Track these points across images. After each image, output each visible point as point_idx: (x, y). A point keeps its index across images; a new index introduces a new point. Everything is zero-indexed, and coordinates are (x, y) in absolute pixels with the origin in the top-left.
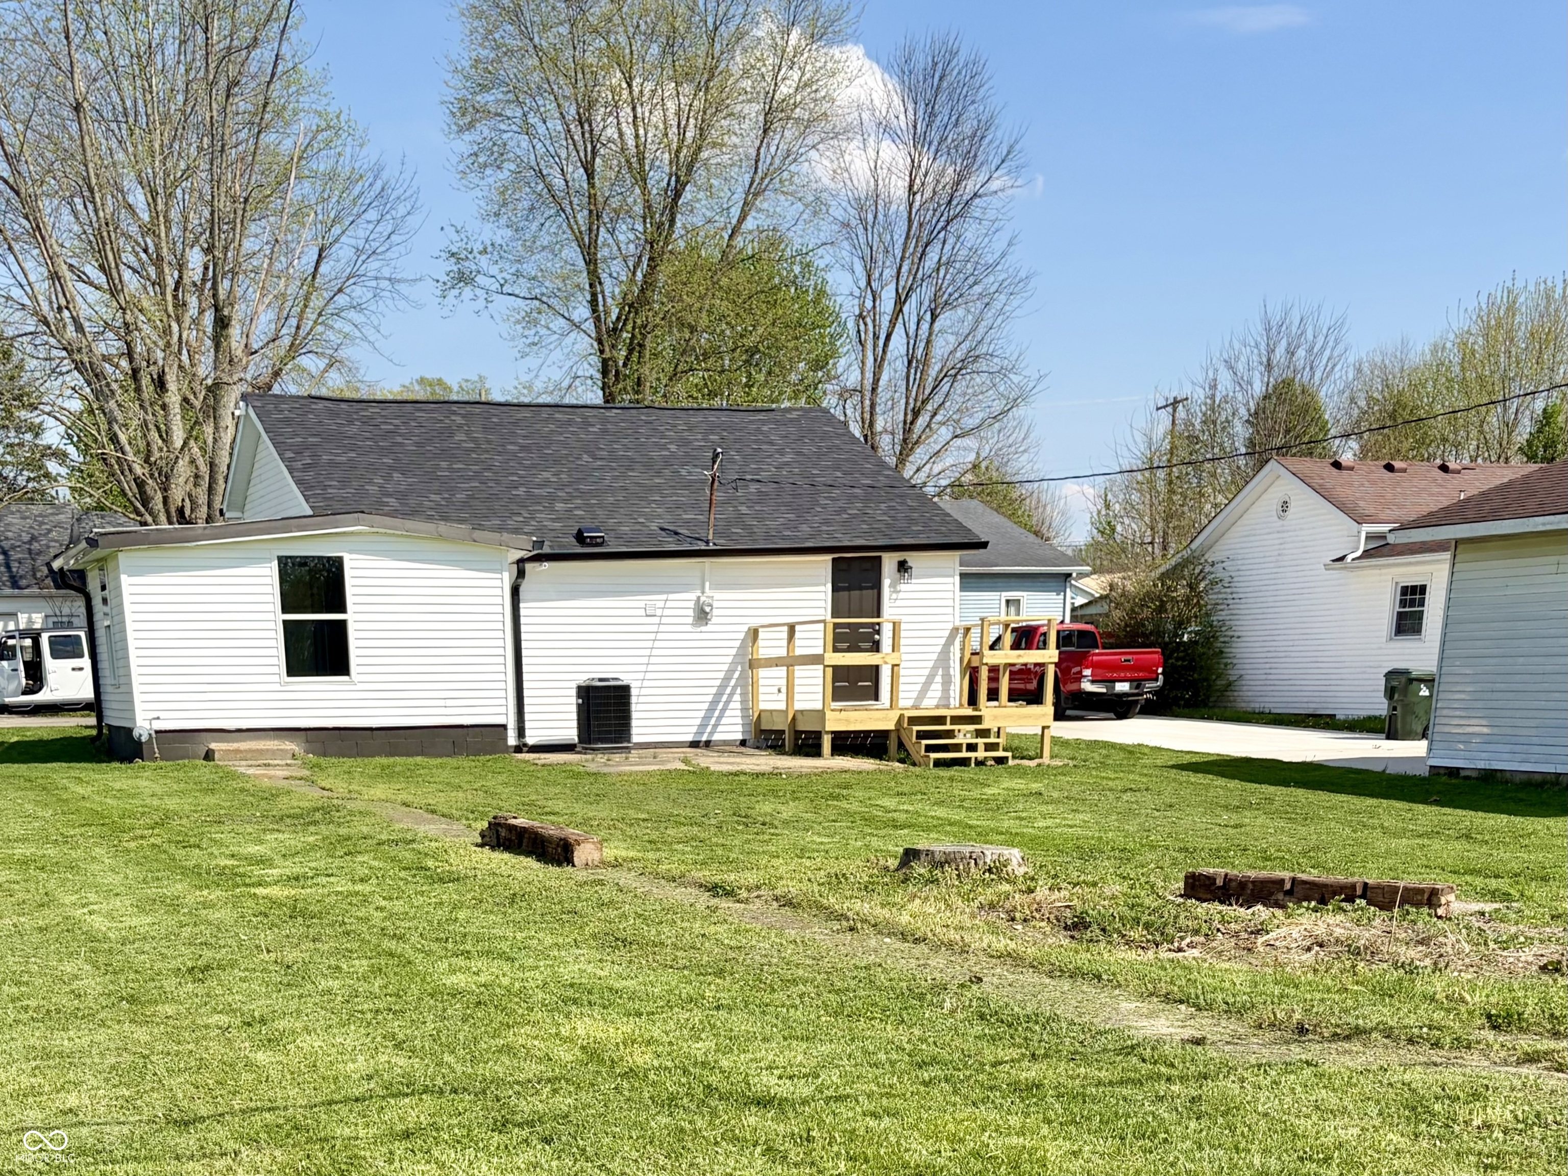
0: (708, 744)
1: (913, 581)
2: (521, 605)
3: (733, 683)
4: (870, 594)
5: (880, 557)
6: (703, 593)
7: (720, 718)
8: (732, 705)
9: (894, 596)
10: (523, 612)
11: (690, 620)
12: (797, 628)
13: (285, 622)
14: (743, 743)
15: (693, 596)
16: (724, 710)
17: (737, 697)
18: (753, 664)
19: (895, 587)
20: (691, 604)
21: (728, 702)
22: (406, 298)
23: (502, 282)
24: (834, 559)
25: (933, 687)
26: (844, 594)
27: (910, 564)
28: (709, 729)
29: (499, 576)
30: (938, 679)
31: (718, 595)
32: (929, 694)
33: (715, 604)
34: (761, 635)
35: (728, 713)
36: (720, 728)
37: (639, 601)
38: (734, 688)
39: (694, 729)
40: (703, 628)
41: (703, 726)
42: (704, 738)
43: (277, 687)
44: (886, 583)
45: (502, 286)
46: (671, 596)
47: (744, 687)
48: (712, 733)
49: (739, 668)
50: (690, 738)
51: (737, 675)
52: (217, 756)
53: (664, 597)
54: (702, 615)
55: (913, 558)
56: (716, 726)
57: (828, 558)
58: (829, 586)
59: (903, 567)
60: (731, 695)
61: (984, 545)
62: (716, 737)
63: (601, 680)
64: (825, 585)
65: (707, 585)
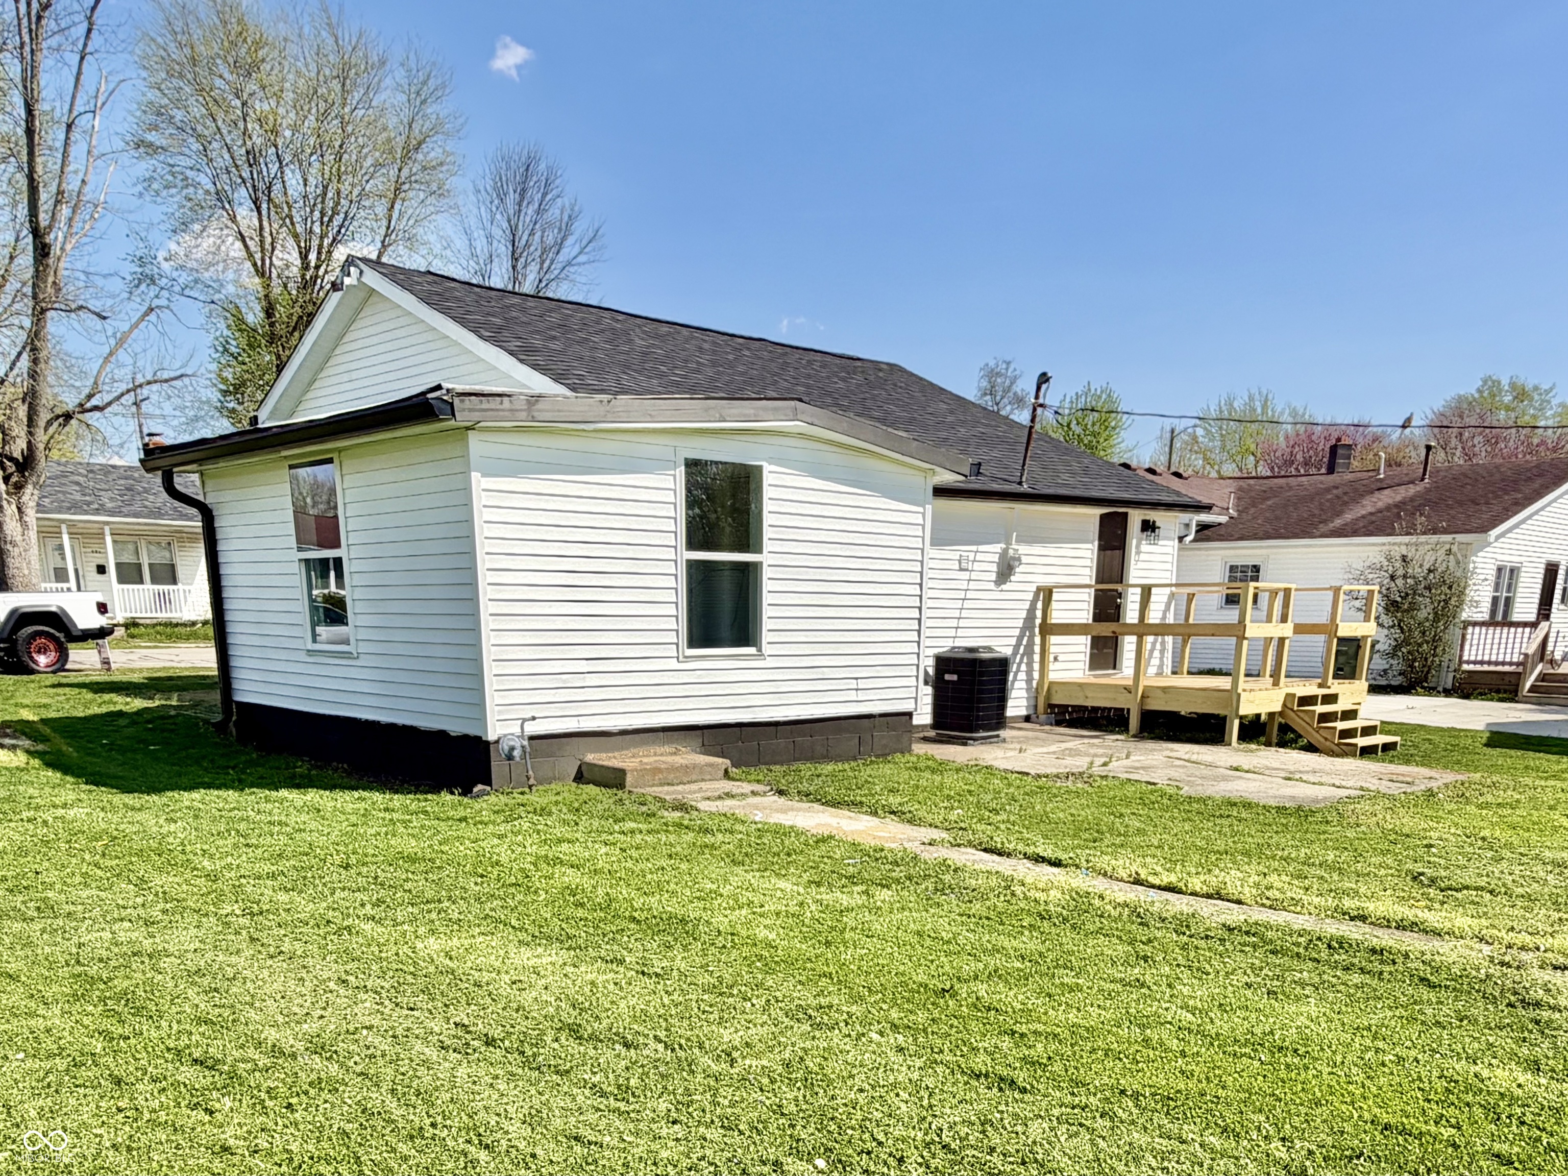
1: (1161, 543)
3: (1021, 650)
4: (1118, 553)
5: (1126, 514)
8: (1019, 676)
11: (993, 576)
12: (1154, 590)
13: (691, 564)
14: (1027, 719)
15: (998, 548)
17: (1023, 667)
18: (1047, 629)
19: (1138, 548)
20: (996, 558)
26: (1109, 552)
27: (1157, 524)
29: (921, 509)
33: (1020, 559)
34: (1055, 596)
35: (1016, 685)
37: (958, 552)
40: (1005, 587)
43: (673, 664)
44: (1133, 543)
46: (982, 548)
49: (1028, 633)
52: (629, 779)
53: (974, 548)
54: (1006, 570)
55: (1157, 516)
57: (1099, 512)
58: (1096, 544)
59: (1149, 526)
60: (1020, 664)
64: (1092, 542)
65: (1015, 535)
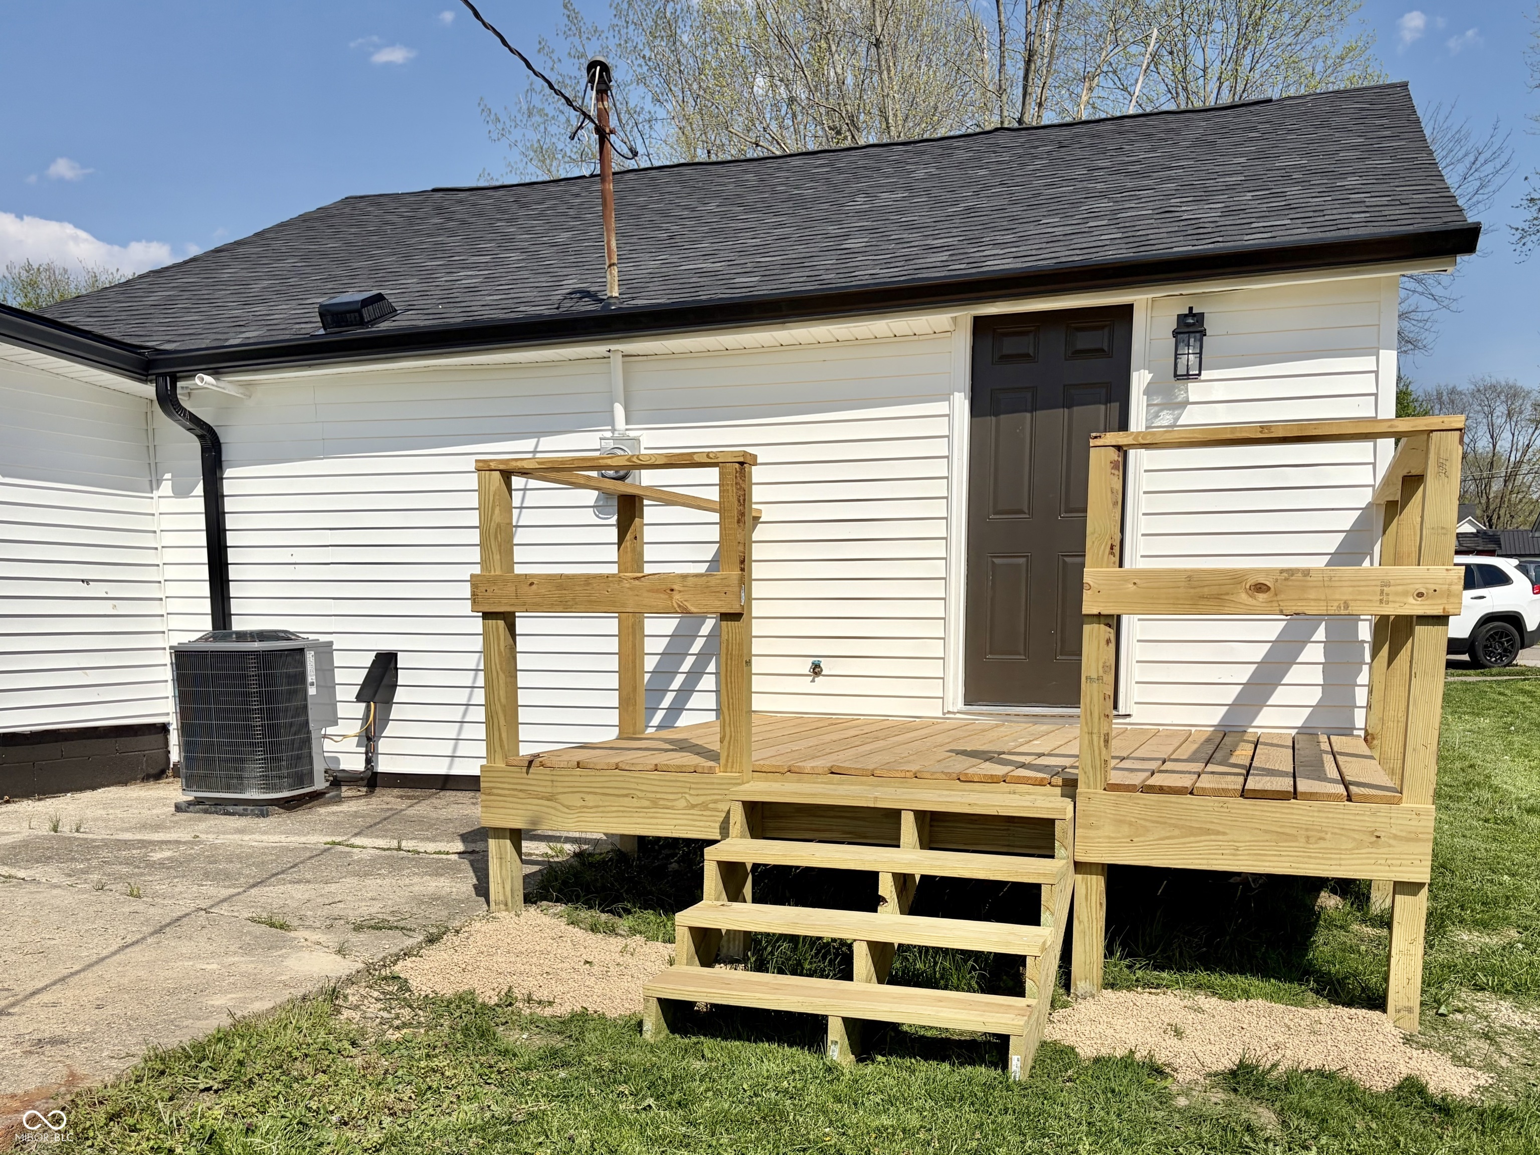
2: (228, 473)
3: (698, 645)
6: (612, 430)
8: (695, 701)
9: (1165, 417)
10: (228, 488)
16: (676, 710)
17: (708, 682)
21: (686, 692)
24: (979, 324)
25: (1294, 675)
30: (1314, 652)
32: (1279, 696)
38: (703, 657)
44: (1140, 379)
47: (723, 659)
58: (961, 403)
60: (695, 674)
64: (946, 397)
65: (619, 411)
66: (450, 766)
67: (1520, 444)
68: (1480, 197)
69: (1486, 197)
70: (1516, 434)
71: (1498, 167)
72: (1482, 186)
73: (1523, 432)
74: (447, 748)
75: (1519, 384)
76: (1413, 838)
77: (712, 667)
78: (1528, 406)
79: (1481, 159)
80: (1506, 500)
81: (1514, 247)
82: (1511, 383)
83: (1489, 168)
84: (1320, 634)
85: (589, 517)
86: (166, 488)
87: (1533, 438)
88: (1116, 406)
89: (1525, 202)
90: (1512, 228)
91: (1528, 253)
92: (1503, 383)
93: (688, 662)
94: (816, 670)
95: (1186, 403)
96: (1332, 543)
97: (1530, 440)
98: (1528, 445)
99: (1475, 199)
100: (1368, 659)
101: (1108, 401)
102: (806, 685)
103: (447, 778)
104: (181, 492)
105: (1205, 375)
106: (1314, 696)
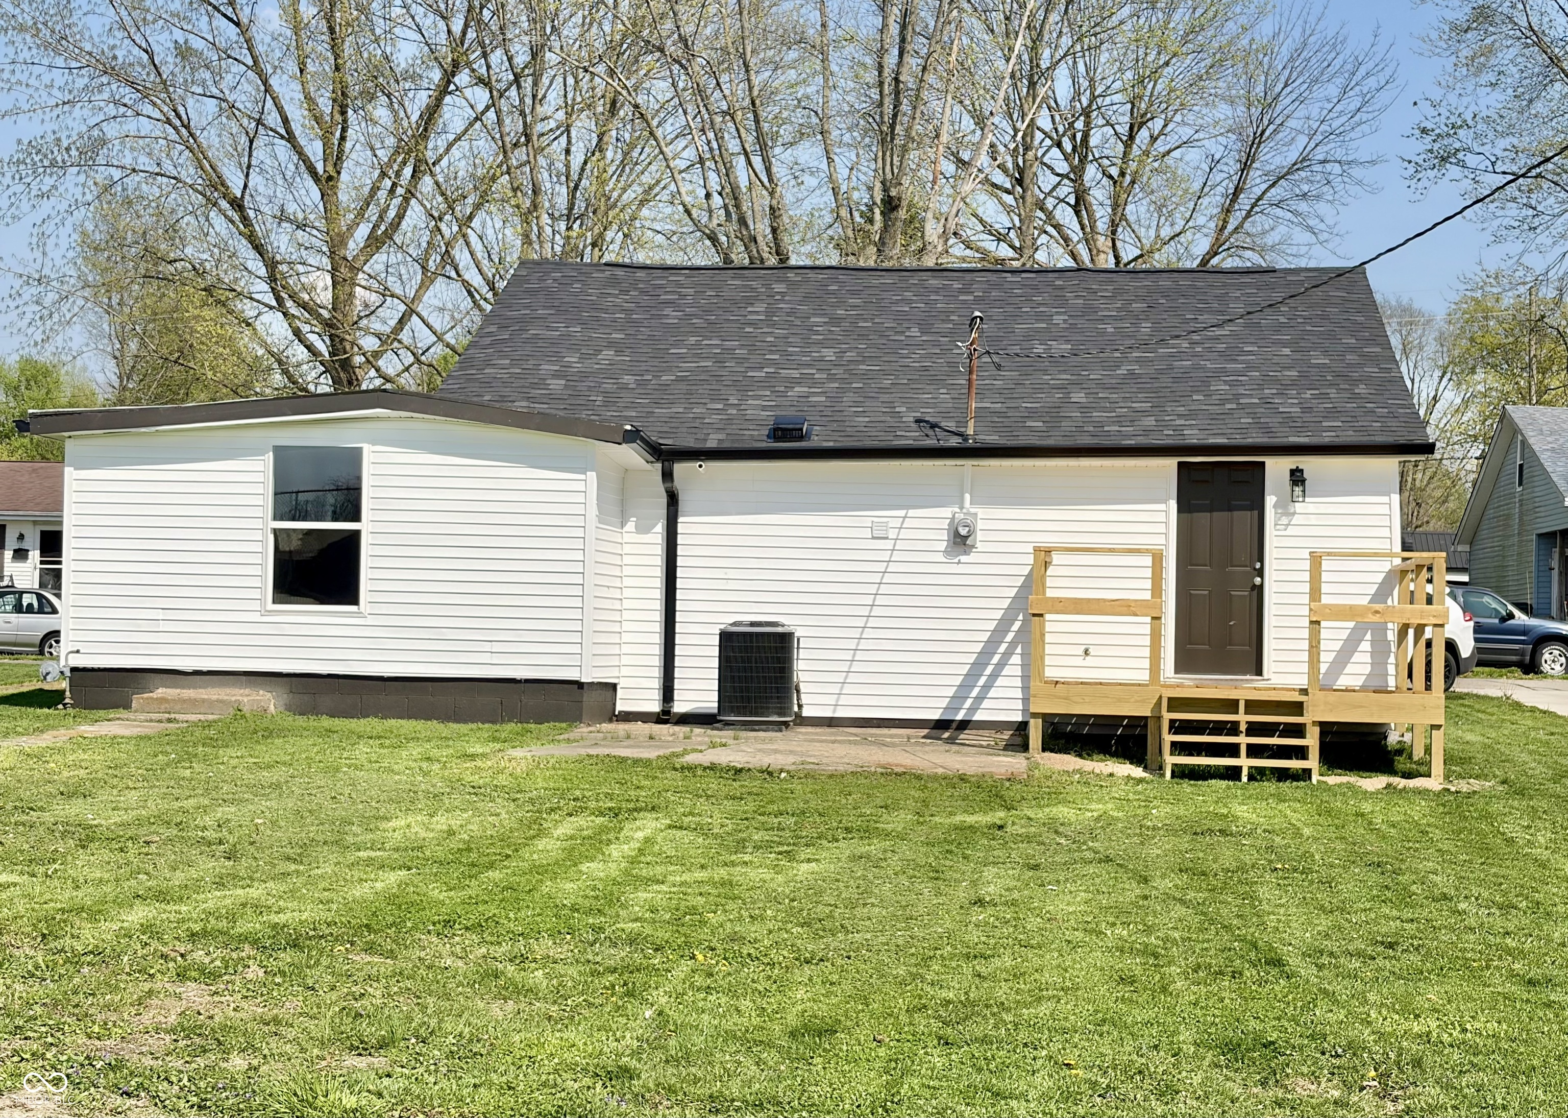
0: (964, 725)
1: (1314, 499)
2: (680, 520)
3: (1010, 637)
4: (1246, 516)
5: (1263, 463)
6: (961, 508)
7: (987, 687)
8: (1006, 671)
9: (1284, 520)
10: (680, 528)
11: (943, 546)
13: (275, 531)
14: (1022, 726)
15: (945, 512)
16: (994, 676)
17: (1016, 659)
19: (1285, 507)
20: (943, 524)
21: (1001, 665)
22: (1359, 183)
23: (1493, 159)
24: (1179, 463)
25: (1356, 657)
26: (1203, 518)
27: (1307, 474)
28: (968, 703)
29: (583, 477)
30: (1366, 646)
31: (981, 512)
32: (1349, 669)
33: (980, 525)
35: (1000, 682)
36: (986, 704)
37: (868, 518)
38: (1013, 644)
39: (944, 703)
40: (964, 558)
41: (958, 698)
42: (960, 717)
43: (255, 617)
44: (1270, 501)
45: (1493, 164)
46: (911, 513)
47: (1027, 645)
48: (973, 709)
49: (1021, 617)
50: (935, 715)
51: (1016, 626)
53: (902, 513)
54: (960, 540)
55: (1310, 464)
56: (980, 699)
57: (1170, 464)
58: (1173, 505)
59: (1297, 477)
60: (1008, 654)
61: (1429, 449)
62: (978, 717)
63: (753, 624)
64: (1165, 501)
65: (967, 497)
66: (834, 711)
67: (1424, 395)
68: (1365, 117)
69: (1370, 116)
70: (1417, 380)
71: (1383, 83)
72: (1365, 103)
73: (1427, 378)
74: (832, 700)
75: (1416, 306)
76: (1438, 707)
77: (1019, 650)
78: (1430, 340)
79: (1362, 71)
80: (1410, 479)
81: (1408, 183)
82: (1405, 302)
83: (1372, 82)
84: (1368, 636)
85: (940, 558)
86: (630, 526)
87: (1441, 389)
88: (1256, 512)
89: (1417, 132)
90: (1404, 160)
91: (1424, 191)
92: (1394, 303)
93: (1003, 648)
94: (1086, 652)
95: (1294, 513)
96: (1373, 589)
97: (1437, 390)
98: (1435, 398)
99: (1357, 118)
100: (1393, 649)
101: (1252, 509)
102: (1079, 661)
103: (831, 719)
104: (642, 529)
105: (1307, 499)
106: (1367, 669)
